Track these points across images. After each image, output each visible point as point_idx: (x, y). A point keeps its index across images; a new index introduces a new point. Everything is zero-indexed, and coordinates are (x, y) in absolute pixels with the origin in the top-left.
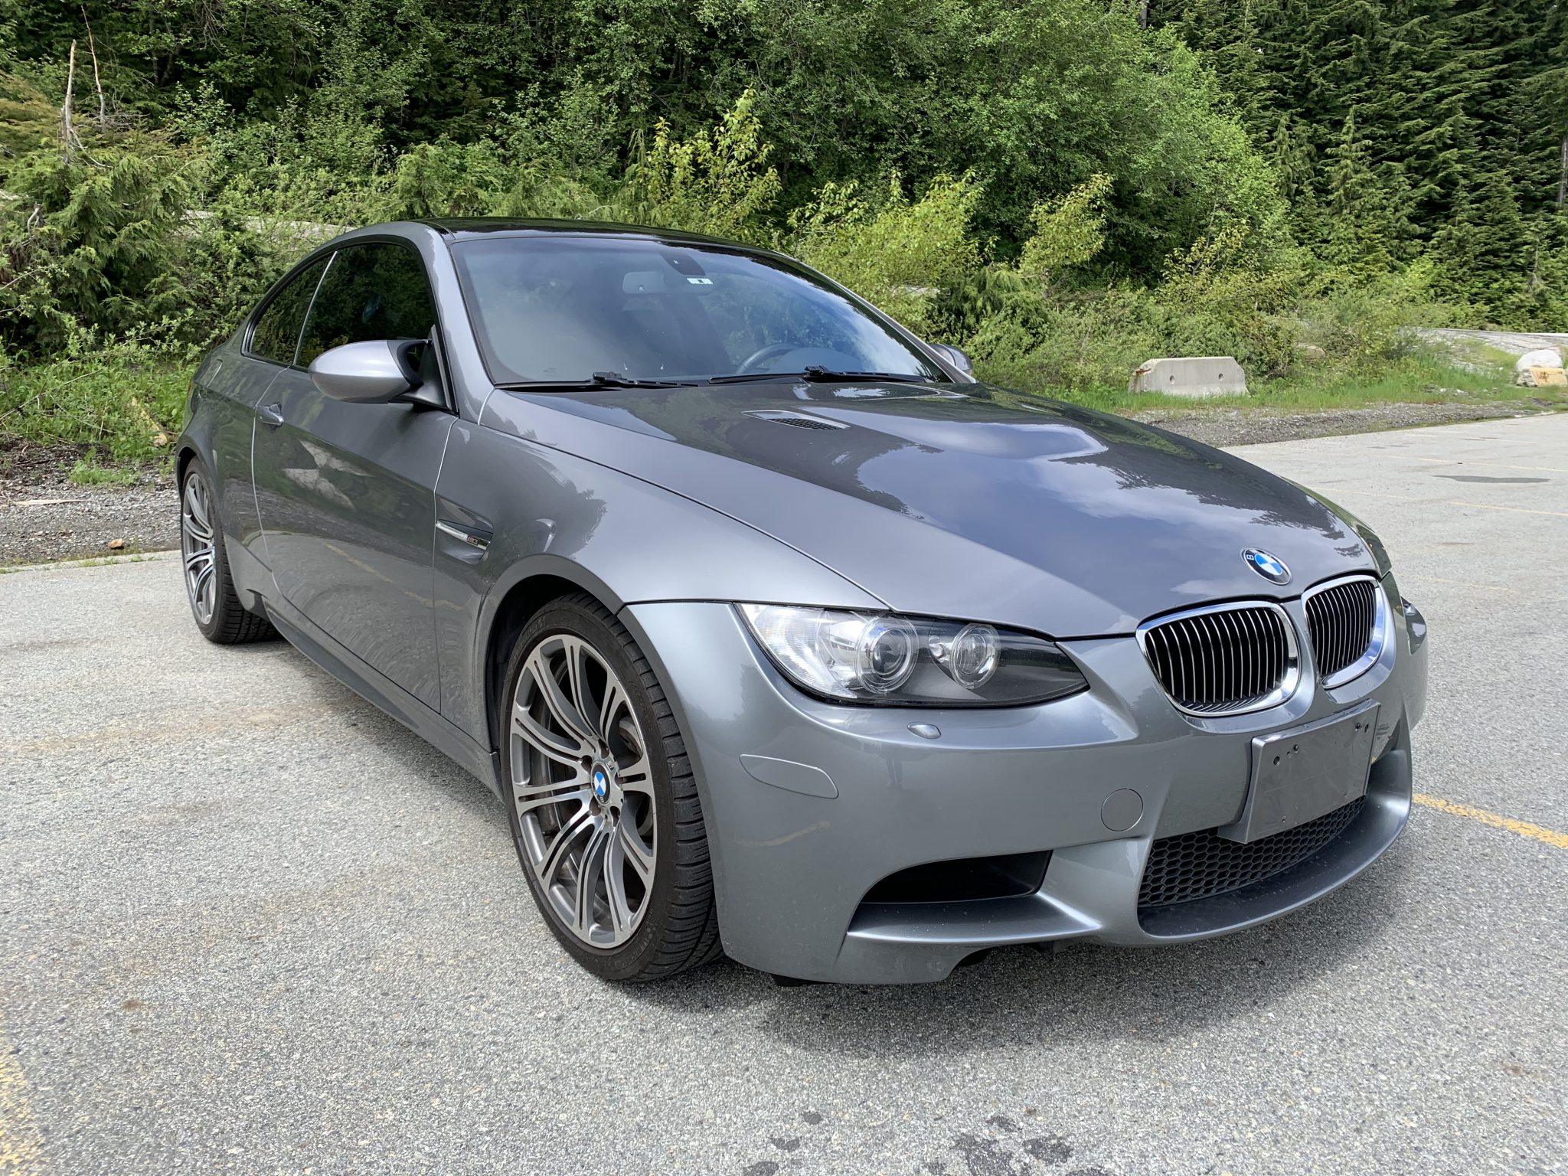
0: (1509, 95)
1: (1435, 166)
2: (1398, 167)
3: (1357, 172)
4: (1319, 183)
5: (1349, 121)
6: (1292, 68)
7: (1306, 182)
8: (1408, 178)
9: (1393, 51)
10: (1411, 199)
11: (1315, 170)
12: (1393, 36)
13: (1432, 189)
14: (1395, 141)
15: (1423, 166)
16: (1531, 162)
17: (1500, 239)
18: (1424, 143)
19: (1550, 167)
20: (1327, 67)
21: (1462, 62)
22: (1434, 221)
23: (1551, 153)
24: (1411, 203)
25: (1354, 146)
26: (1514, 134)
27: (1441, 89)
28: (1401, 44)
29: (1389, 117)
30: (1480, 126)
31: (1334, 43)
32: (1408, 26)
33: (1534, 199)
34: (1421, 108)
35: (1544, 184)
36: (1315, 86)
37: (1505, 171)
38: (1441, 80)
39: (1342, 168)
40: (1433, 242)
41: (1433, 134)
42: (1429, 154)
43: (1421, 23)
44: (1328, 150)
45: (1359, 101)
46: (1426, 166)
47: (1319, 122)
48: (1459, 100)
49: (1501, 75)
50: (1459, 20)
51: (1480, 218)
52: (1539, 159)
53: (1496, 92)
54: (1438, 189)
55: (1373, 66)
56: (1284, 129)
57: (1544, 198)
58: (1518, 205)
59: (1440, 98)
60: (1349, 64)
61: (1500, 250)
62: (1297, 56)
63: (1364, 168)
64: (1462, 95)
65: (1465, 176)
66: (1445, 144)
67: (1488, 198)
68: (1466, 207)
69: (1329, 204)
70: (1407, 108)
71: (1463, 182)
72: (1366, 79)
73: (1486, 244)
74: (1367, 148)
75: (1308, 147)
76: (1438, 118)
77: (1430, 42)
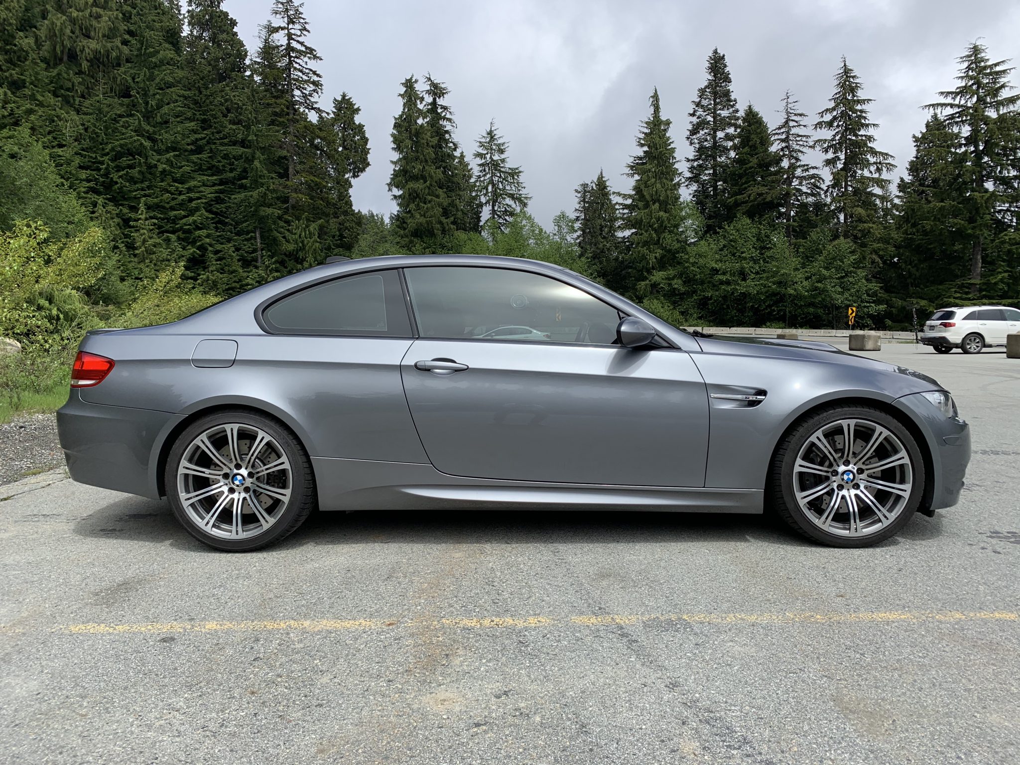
0: (225, 203)
1: (194, 238)
2: (173, 237)
3: (151, 238)
4: (127, 242)
5: (142, 207)
6: (99, 170)
7: (119, 241)
8: (180, 244)
9: (160, 169)
10: (183, 256)
11: (123, 234)
12: (159, 161)
13: (194, 252)
14: (168, 222)
15: (187, 239)
16: (243, 241)
17: (235, 282)
18: (185, 225)
19: (252, 244)
20: (122, 172)
21: (199, 182)
22: (198, 269)
23: (251, 236)
24: (184, 258)
25: (147, 222)
26: (231, 225)
27: (192, 195)
28: (164, 166)
29: (164, 207)
30: (213, 219)
31: (125, 159)
32: (168, 156)
33: (247, 260)
34: (181, 204)
35: (251, 253)
36: (116, 183)
37: (231, 245)
38: (190, 190)
39: (142, 235)
40: (198, 281)
41: (191, 219)
42: (189, 232)
43: (175, 156)
44: (131, 223)
45: (145, 196)
46: (188, 238)
47: (122, 205)
48: (202, 203)
49: (221, 192)
50: (194, 158)
51: (222, 269)
52: (246, 240)
53: (219, 200)
54: (198, 252)
55: (149, 176)
56: (101, 207)
57: (252, 261)
58: (240, 263)
59: (191, 200)
60: (135, 172)
61: (235, 288)
62: (102, 163)
63: (155, 236)
64: (204, 201)
65: (211, 245)
66: (197, 226)
67: (224, 258)
68: (214, 263)
69: (135, 255)
70: (173, 203)
71: (210, 249)
72: (147, 183)
73: (228, 284)
74: (155, 224)
75: (117, 220)
76: (190, 211)
77: (181, 167)
